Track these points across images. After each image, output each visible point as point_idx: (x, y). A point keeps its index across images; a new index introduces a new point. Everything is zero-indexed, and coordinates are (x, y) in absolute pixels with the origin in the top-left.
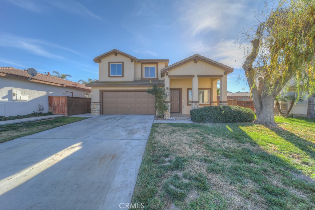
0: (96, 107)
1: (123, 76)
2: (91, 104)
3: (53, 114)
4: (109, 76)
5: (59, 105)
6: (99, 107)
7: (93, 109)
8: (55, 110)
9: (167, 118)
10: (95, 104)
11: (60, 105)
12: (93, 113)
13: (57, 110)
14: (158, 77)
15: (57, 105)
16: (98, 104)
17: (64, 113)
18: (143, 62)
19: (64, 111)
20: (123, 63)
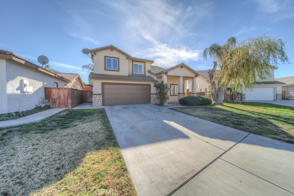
0: (98, 99)
1: (118, 71)
2: (93, 95)
3: (52, 107)
4: (105, 70)
5: (59, 97)
6: (101, 99)
7: (95, 101)
8: (55, 103)
9: (166, 105)
10: (97, 95)
11: (62, 97)
12: (95, 105)
13: (58, 103)
14: (146, 74)
15: (57, 97)
16: (100, 95)
17: (66, 106)
18: (133, 60)
19: (66, 104)
20: (118, 58)
